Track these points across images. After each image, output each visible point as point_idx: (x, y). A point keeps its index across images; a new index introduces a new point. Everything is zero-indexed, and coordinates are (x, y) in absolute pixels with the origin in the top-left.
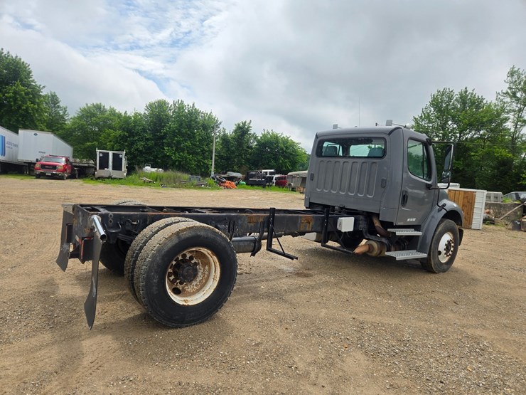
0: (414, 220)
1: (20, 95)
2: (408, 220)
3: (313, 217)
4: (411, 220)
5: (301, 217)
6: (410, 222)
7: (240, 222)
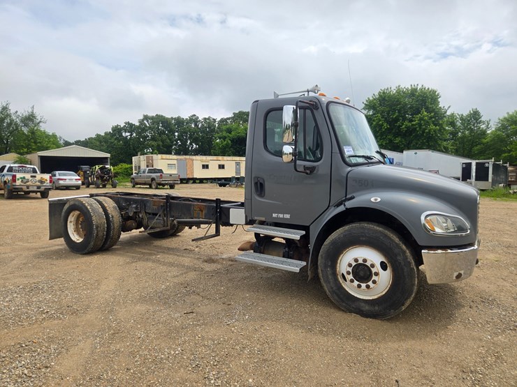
0: (288, 216)
1: (424, 120)
2: (274, 215)
3: (205, 206)
4: (281, 216)
5: (193, 205)
6: (278, 218)
7: (148, 204)
